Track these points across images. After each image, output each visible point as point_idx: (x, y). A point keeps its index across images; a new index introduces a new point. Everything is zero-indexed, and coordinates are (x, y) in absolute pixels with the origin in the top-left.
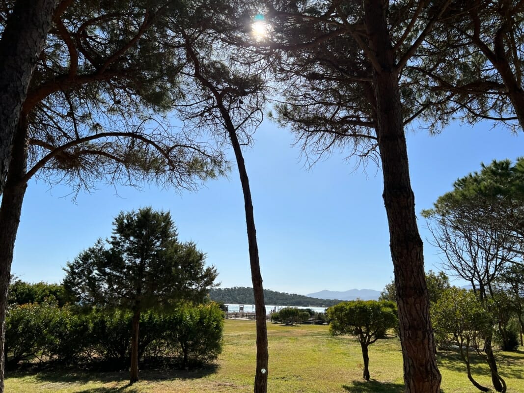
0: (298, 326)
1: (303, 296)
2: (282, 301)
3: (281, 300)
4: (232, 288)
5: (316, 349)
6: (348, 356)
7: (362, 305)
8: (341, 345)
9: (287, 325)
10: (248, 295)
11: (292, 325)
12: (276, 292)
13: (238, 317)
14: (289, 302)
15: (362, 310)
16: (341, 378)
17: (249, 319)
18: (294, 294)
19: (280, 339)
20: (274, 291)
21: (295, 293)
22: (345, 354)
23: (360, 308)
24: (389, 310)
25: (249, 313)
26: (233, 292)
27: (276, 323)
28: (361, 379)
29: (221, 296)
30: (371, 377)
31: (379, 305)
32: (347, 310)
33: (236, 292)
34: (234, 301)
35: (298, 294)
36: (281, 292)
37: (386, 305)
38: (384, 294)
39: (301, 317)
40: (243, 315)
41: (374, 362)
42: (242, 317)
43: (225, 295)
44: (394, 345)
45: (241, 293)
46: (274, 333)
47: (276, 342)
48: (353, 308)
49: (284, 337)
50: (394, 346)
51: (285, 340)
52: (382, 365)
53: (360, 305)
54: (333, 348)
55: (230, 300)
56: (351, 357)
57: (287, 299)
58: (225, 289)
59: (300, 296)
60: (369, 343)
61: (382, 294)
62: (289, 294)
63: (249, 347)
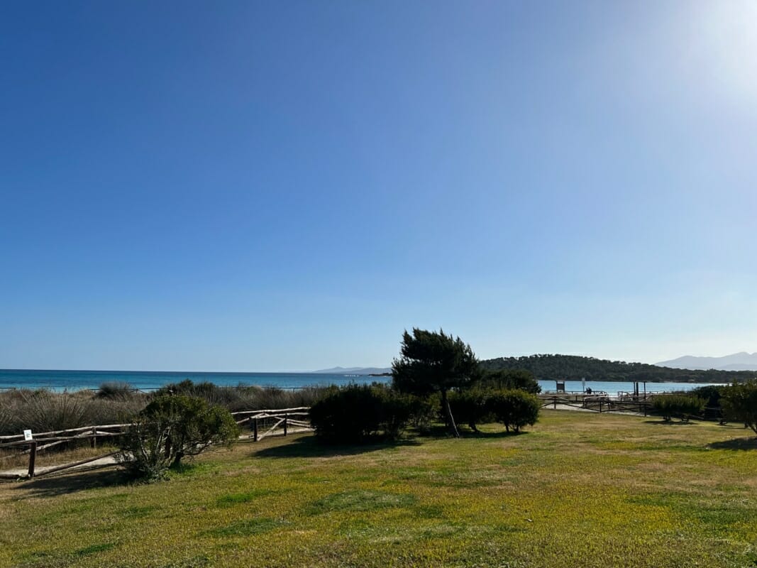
1: (653, 366)
2: (615, 374)
14: (628, 375)
21: (637, 362)
26: (533, 362)
33: (538, 363)
43: (521, 365)
45: (547, 364)
57: (624, 372)
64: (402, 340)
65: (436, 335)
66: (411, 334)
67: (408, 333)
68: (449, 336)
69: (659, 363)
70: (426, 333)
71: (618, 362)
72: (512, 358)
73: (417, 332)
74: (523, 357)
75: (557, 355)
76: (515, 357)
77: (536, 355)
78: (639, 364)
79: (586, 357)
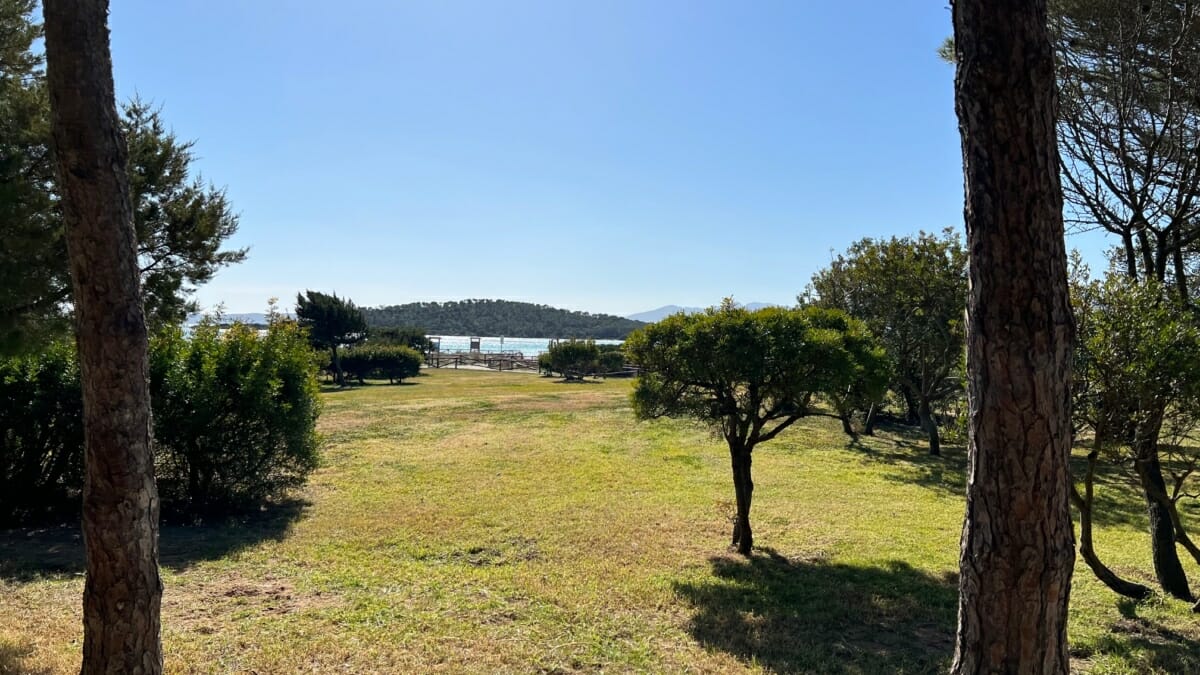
0: (598, 383)
1: (622, 318)
2: (575, 329)
3: (573, 326)
4: (461, 303)
5: (613, 444)
6: (697, 467)
7: (740, 322)
8: (682, 433)
9: (569, 379)
10: (500, 317)
11: (580, 380)
12: (562, 310)
13: (465, 364)
14: (588, 330)
15: (736, 337)
16: (664, 546)
17: (490, 367)
18: (600, 315)
19: (526, 417)
20: (558, 308)
21: (603, 313)
22: (687, 460)
23: (732, 330)
24: (832, 336)
25: (491, 355)
26: (465, 310)
27: (549, 376)
28: (723, 546)
29: (439, 319)
30: (757, 540)
31: (797, 320)
32: (687, 339)
33: (473, 311)
34: (469, 329)
35: (610, 314)
36: (572, 311)
37: (820, 322)
38: (806, 301)
39: (606, 361)
40: (477, 360)
41: (768, 487)
42: (472, 364)
43: (447, 315)
44: (823, 431)
45: (484, 313)
46: (519, 401)
47: (512, 426)
48: (707, 330)
49: (537, 412)
50: (823, 434)
51: (537, 420)
52: (789, 497)
53: (733, 321)
54: (660, 441)
55: (459, 329)
56: (705, 470)
57: (585, 326)
58: (446, 304)
59: (614, 318)
60: (756, 438)
61: (801, 301)
62: (591, 314)
63: (432, 442)
64: (296, 301)
65: (330, 298)
66: (305, 295)
67: (302, 295)
68: (341, 299)
69: (633, 316)
70: (319, 294)
71: (579, 312)
72: (434, 303)
73: (310, 294)
74: (450, 302)
75: (499, 301)
76: (438, 302)
77: (469, 301)
78: (606, 315)
79: (538, 305)
